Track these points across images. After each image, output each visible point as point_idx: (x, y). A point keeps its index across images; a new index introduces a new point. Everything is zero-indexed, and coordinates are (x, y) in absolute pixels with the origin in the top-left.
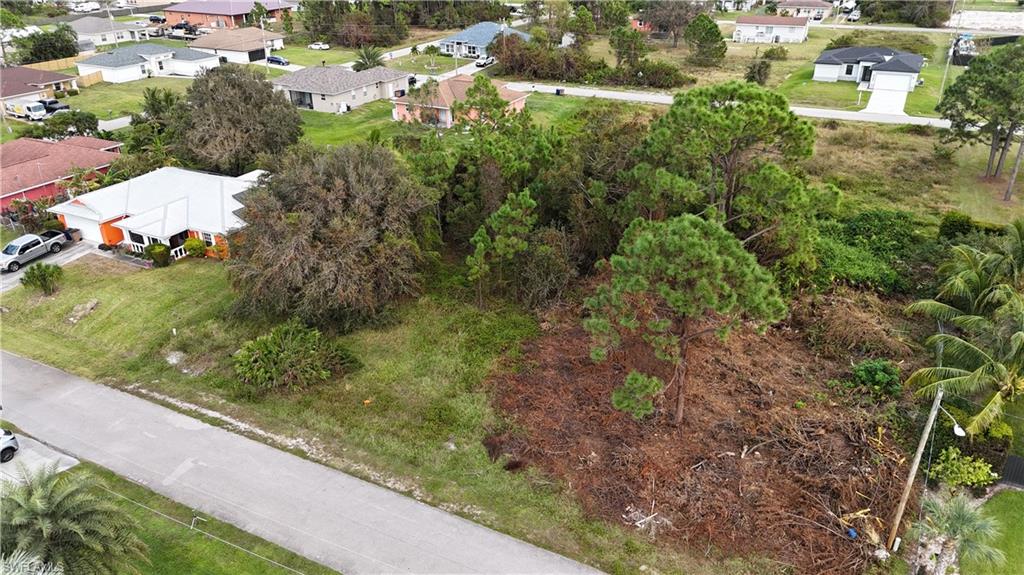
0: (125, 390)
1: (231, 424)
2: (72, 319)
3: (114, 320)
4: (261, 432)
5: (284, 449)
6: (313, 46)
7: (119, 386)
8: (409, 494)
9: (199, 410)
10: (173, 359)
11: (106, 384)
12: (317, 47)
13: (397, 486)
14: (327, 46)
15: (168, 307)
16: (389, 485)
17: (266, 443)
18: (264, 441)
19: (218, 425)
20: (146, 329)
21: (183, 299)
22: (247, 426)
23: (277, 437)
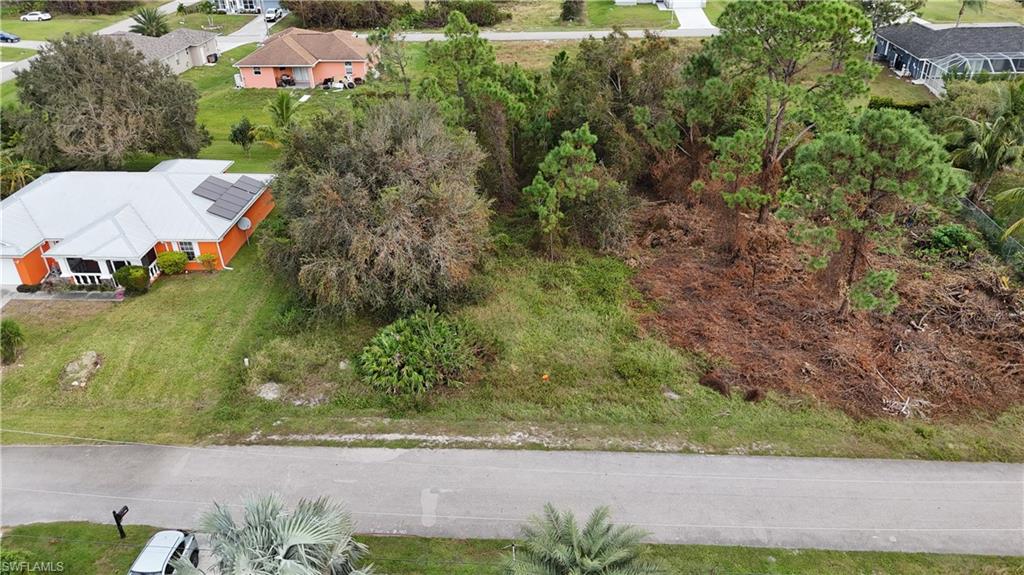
0: (250, 444)
1: (425, 441)
2: (75, 383)
3: (142, 368)
4: (468, 439)
5: (512, 447)
6: (28, 17)
7: (234, 440)
8: (687, 451)
9: (369, 437)
10: (270, 392)
11: (217, 443)
12: (36, 18)
13: (667, 447)
14: (48, 16)
15: (203, 338)
16: (659, 448)
17: (486, 447)
18: (482, 446)
19: (413, 447)
20: (199, 369)
21: (213, 325)
22: (447, 438)
23: (493, 438)
